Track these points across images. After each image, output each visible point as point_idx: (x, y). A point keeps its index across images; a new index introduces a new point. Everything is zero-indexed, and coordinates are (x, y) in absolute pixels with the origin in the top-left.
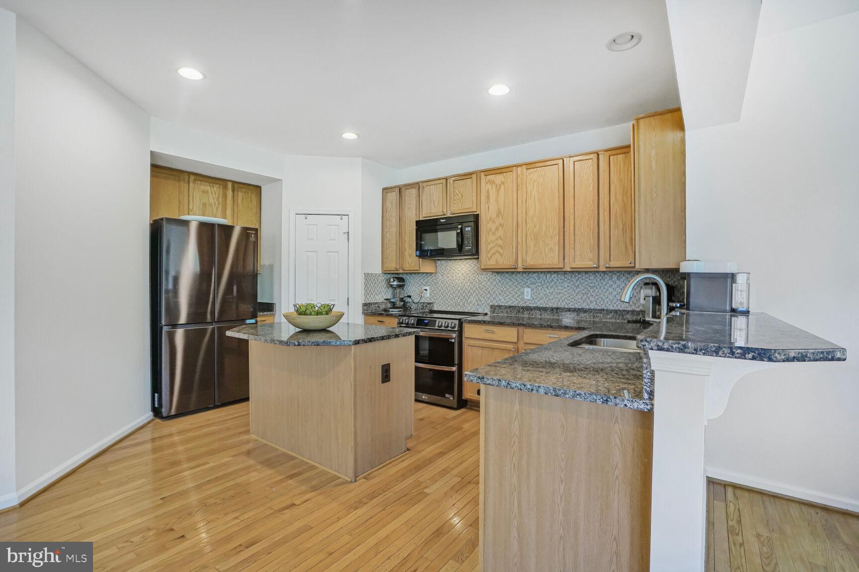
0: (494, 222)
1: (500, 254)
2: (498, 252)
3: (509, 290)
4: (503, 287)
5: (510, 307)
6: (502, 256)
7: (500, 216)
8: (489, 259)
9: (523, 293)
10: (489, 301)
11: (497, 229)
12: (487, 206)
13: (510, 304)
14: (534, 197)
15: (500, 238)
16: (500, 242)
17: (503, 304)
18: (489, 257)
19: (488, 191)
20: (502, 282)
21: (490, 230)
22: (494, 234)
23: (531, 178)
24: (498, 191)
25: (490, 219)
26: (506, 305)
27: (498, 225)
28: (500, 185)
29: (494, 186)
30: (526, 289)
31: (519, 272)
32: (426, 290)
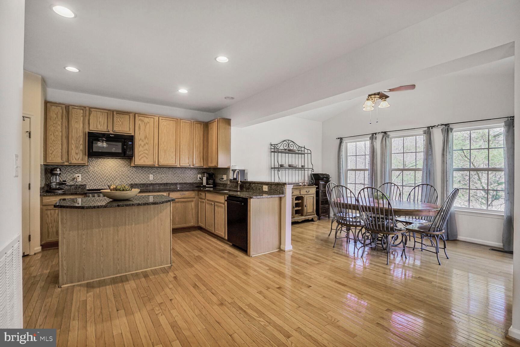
0: (143, 141)
1: (146, 157)
2: (145, 156)
3: (141, 176)
4: (138, 174)
5: (142, 184)
6: (147, 159)
7: (146, 138)
8: (140, 160)
9: (149, 177)
10: (129, 181)
11: (145, 145)
12: (139, 132)
13: (142, 182)
14: (165, 133)
15: (147, 150)
16: (146, 152)
17: (138, 183)
18: (140, 159)
19: (140, 124)
20: (137, 172)
21: (140, 145)
22: (143, 147)
23: (163, 124)
24: (146, 126)
25: (141, 139)
26: (139, 183)
27: (145, 143)
28: (147, 123)
29: (143, 123)
30: (150, 175)
31: (155, 167)
32: (78, 176)
